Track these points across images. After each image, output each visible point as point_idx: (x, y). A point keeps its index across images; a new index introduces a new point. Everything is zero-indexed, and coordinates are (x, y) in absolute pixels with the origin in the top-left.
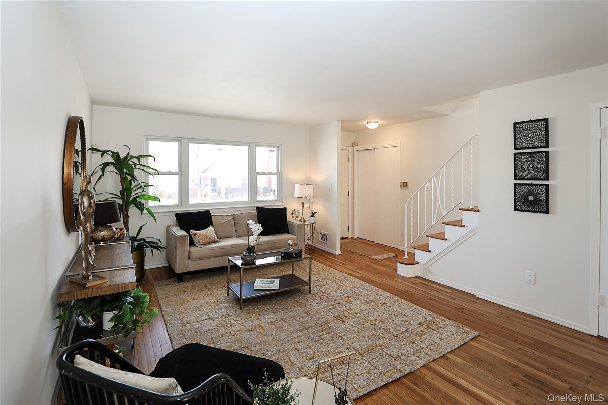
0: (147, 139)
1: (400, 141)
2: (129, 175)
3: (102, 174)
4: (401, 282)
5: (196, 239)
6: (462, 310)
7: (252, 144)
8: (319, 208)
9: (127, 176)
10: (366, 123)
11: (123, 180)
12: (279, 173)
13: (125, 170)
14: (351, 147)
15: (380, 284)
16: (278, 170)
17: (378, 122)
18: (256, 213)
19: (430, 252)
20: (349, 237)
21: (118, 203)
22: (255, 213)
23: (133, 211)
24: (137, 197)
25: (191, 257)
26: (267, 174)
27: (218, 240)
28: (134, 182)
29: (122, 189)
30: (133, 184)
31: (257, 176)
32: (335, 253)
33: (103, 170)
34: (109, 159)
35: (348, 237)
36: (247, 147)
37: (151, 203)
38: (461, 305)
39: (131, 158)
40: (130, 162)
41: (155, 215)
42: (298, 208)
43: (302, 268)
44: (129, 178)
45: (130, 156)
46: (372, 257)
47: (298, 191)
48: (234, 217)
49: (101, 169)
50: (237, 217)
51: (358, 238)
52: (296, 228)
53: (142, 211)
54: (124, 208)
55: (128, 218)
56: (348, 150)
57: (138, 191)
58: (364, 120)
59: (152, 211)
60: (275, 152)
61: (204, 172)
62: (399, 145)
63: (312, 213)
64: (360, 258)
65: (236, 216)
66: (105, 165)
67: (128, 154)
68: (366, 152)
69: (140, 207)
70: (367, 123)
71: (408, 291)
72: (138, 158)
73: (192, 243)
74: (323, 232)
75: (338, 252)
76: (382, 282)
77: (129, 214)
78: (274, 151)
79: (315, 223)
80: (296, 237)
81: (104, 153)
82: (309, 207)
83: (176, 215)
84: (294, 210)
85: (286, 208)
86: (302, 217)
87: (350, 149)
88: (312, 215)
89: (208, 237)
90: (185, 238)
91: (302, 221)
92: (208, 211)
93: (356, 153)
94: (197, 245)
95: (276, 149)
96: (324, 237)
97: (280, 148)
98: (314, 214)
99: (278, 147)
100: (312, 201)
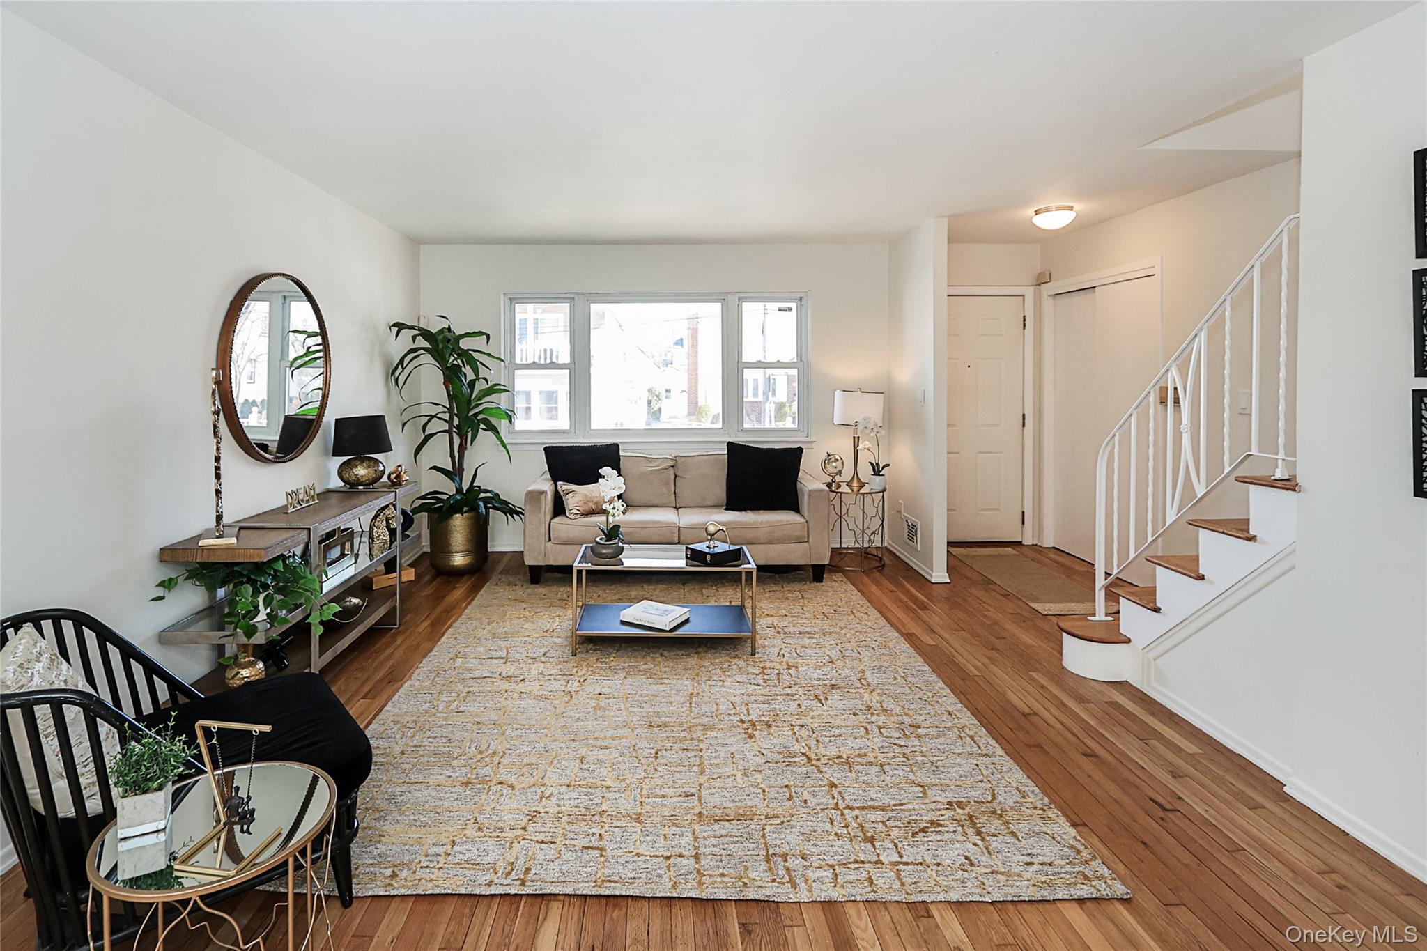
0: (512, 300)
1: (1162, 258)
4: (1043, 687)
5: (570, 502)
6: (1167, 813)
7: (729, 296)
10: (1032, 212)
11: (448, 380)
12: (802, 363)
14: (1032, 288)
15: (965, 676)
16: (799, 355)
17: (1071, 209)
18: (725, 458)
19: (1157, 610)
20: (1023, 543)
22: (721, 457)
25: (550, 536)
26: (771, 366)
31: (745, 370)
32: (927, 577)
35: (1021, 542)
36: (719, 305)
38: (1180, 798)
42: (841, 447)
43: (803, 598)
46: (1032, 605)
47: (840, 408)
48: (676, 461)
50: (684, 462)
51: (1054, 548)
52: (806, 498)
56: (1024, 297)
60: (794, 310)
62: (1157, 271)
63: (879, 465)
64: (989, 602)
65: (680, 461)
68: (1076, 298)
70: (1037, 212)
71: (1036, 714)
73: (559, 508)
74: (912, 519)
75: (939, 574)
76: (978, 674)
78: (790, 309)
79: (884, 490)
80: (804, 518)
82: (868, 450)
83: (545, 449)
84: (829, 455)
85: (800, 450)
86: (856, 474)
87: (1029, 292)
88: (877, 470)
89: (595, 500)
90: (543, 496)
91: (855, 483)
92: (617, 445)
93: (1048, 304)
94: (568, 515)
95: (793, 305)
96: (912, 532)
97: (803, 300)
98: (884, 467)
99: (801, 299)
100: (873, 434)
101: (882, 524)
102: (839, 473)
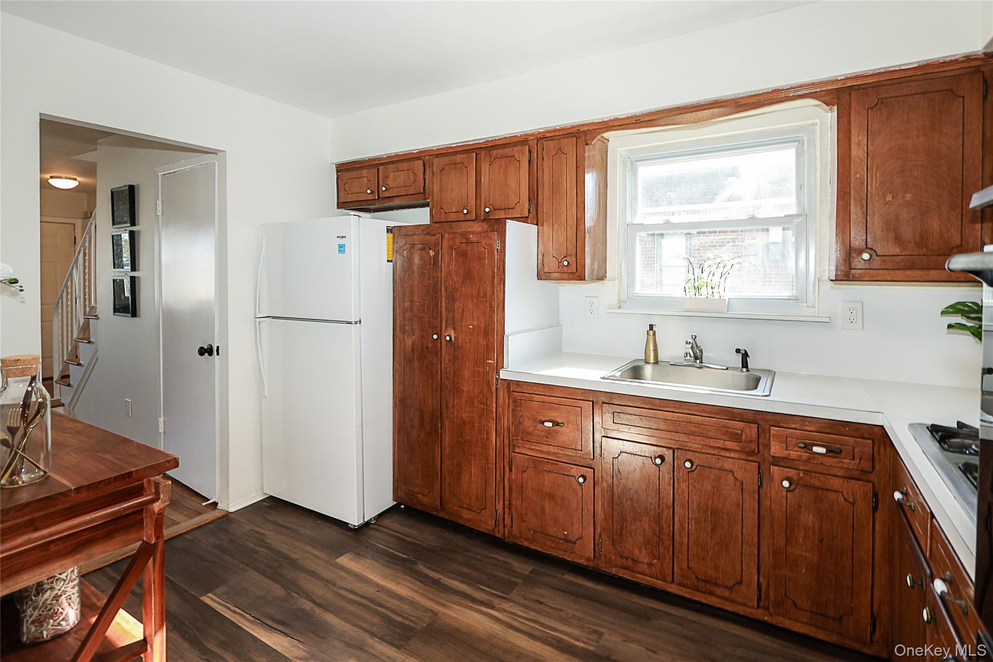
17: (75, 180)
19: (70, 385)
70: (51, 177)
87: (79, 222)
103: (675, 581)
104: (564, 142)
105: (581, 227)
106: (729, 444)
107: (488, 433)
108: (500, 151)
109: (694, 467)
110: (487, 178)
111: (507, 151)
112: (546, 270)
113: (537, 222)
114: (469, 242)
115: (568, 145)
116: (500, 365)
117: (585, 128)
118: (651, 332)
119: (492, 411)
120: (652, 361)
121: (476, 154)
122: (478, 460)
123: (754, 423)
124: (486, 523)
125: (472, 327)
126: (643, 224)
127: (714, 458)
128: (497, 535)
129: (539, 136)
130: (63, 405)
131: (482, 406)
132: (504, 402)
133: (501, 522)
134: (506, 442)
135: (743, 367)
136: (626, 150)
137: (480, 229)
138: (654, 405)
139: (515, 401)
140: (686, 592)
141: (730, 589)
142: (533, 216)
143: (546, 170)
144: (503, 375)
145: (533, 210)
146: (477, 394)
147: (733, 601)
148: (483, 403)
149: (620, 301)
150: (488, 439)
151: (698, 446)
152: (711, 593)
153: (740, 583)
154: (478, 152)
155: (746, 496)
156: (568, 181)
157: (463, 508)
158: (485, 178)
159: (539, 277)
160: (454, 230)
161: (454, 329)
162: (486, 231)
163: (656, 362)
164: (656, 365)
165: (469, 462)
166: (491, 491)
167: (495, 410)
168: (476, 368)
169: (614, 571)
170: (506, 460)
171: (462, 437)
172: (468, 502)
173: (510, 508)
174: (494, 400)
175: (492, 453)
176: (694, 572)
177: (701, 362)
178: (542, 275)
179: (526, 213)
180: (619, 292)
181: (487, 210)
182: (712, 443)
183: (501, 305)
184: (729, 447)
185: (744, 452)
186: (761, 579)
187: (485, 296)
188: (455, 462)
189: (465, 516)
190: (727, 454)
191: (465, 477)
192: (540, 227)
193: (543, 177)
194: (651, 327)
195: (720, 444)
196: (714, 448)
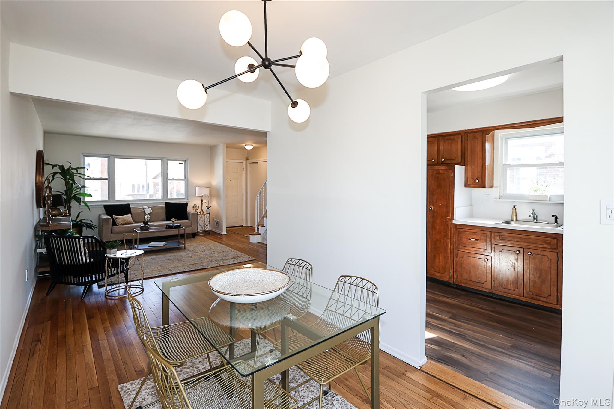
0: (85, 156)
2: (71, 180)
3: (52, 179)
5: (118, 221)
7: (164, 159)
8: (214, 204)
9: (70, 181)
11: (67, 183)
12: (186, 179)
13: (68, 177)
16: (185, 177)
17: (252, 145)
18: (165, 207)
19: (264, 226)
20: (243, 226)
21: (64, 198)
23: (74, 203)
24: (77, 194)
25: (113, 232)
26: (176, 180)
27: (134, 223)
28: (75, 184)
29: (66, 189)
30: (74, 186)
31: (168, 180)
32: (221, 233)
33: (53, 177)
34: (57, 170)
36: (160, 161)
37: (88, 199)
39: (71, 170)
40: (71, 172)
41: (90, 207)
42: (198, 203)
44: (71, 182)
45: (72, 168)
47: (198, 192)
49: (52, 176)
51: (250, 226)
52: (191, 216)
53: (80, 204)
54: (68, 201)
55: (70, 208)
56: (243, 163)
57: (77, 190)
58: (243, 143)
59: (88, 204)
60: (183, 164)
61: (155, 179)
63: (208, 206)
64: (236, 236)
66: (55, 173)
67: (70, 167)
68: (254, 164)
69: (78, 200)
70: (246, 145)
72: (76, 169)
73: (114, 223)
74: (217, 220)
75: (224, 233)
77: (71, 205)
79: (210, 213)
80: (190, 221)
81: (54, 166)
82: (206, 203)
83: (104, 206)
84: (195, 205)
85: (187, 203)
86: (202, 210)
87: (244, 162)
88: (208, 208)
89: (126, 220)
90: (109, 220)
91: (202, 212)
92: (129, 204)
93: (249, 165)
94: (117, 225)
95: (183, 162)
96: (217, 223)
97: (186, 162)
98: (210, 207)
99: (185, 161)
100: (207, 198)
101: (209, 223)
102: (198, 210)
103: (524, 296)
104: (477, 134)
105: (484, 167)
106: (546, 246)
107: (447, 244)
108: (448, 137)
109: (532, 255)
110: (443, 147)
111: (452, 137)
112: (469, 183)
113: (465, 164)
114: (439, 173)
115: (479, 135)
116: (452, 218)
117: (486, 129)
118: (514, 209)
119: (449, 236)
120: (515, 219)
121: (438, 138)
122: (443, 254)
123: (555, 238)
124: (446, 277)
125: (440, 204)
126: (510, 165)
127: (540, 251)
128: (450, 282)
129: (466, 131)
130: (260, 234)
131: (445, 234)
132: (454, 232)
133: (452, 277)
134: (455, 247)
135: (555, 222)
136: (503, 134)
137: (444, 169)
138: (516, 233)
139: (459, 232)
140: (529, 300)
141: (546, 298)
142: (462, 163)
143: (469, 144)
144: (454, 222)
145: (463, 160)
146: (442, 229)
147: (547, 303)
148: (445, 233)
149: (500, 196)
150: (447, 246)
151: (533, 247)
152: (539, 300)
153: (550, 296)
154: (439, 137)
155: (552, 265)
156: (479, 148)
157: (436, 272)
158: (442, 147)
159: (465, 186)
160: (433, 169)
161: (433, 205)
162: (446, 170)
163: (517, 220)
164: (516, 222)
165: (439, 255)
166: (448, 265)
167: (450, 235)
168: (442, 220)
169: (499, 293)
170: (455, 254)
171: (436, 245)
172: (438, 270)
173: (456, 272)
174: (450, 231)
175: (449, 251)
176: (532, 292)
177: (537, 220)
178: (466, 185)
179: (460, 162)
180: (500, 192)
181: (443, 160)
182: (540, 246)
183: (453, 197)
184: (546, 247)
185: (552, 249)
186: (558, 294)
187: (446, 193)
188: (433, 255)
189: (437, 275)
190: (545, 250)
191: (437, 260)
192: (466, 167)
193: (467, 148)
194: (514, 206)
195: (542, 246)
196: (540, 247)
